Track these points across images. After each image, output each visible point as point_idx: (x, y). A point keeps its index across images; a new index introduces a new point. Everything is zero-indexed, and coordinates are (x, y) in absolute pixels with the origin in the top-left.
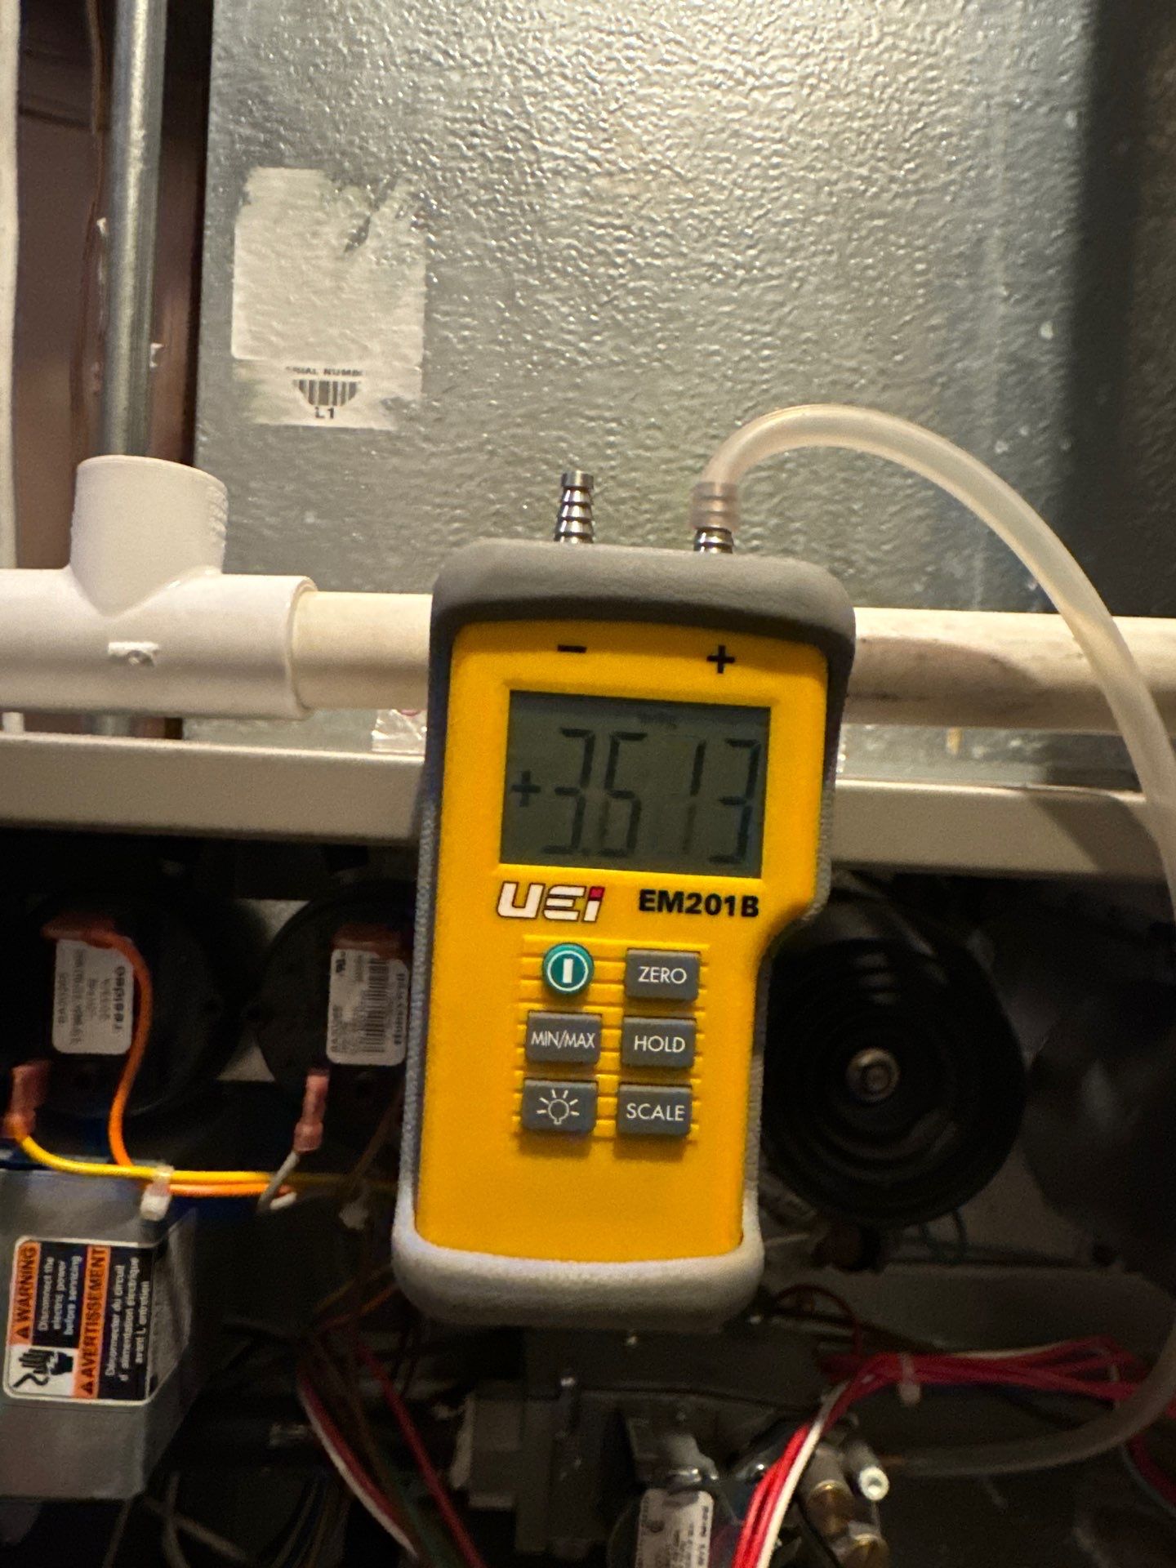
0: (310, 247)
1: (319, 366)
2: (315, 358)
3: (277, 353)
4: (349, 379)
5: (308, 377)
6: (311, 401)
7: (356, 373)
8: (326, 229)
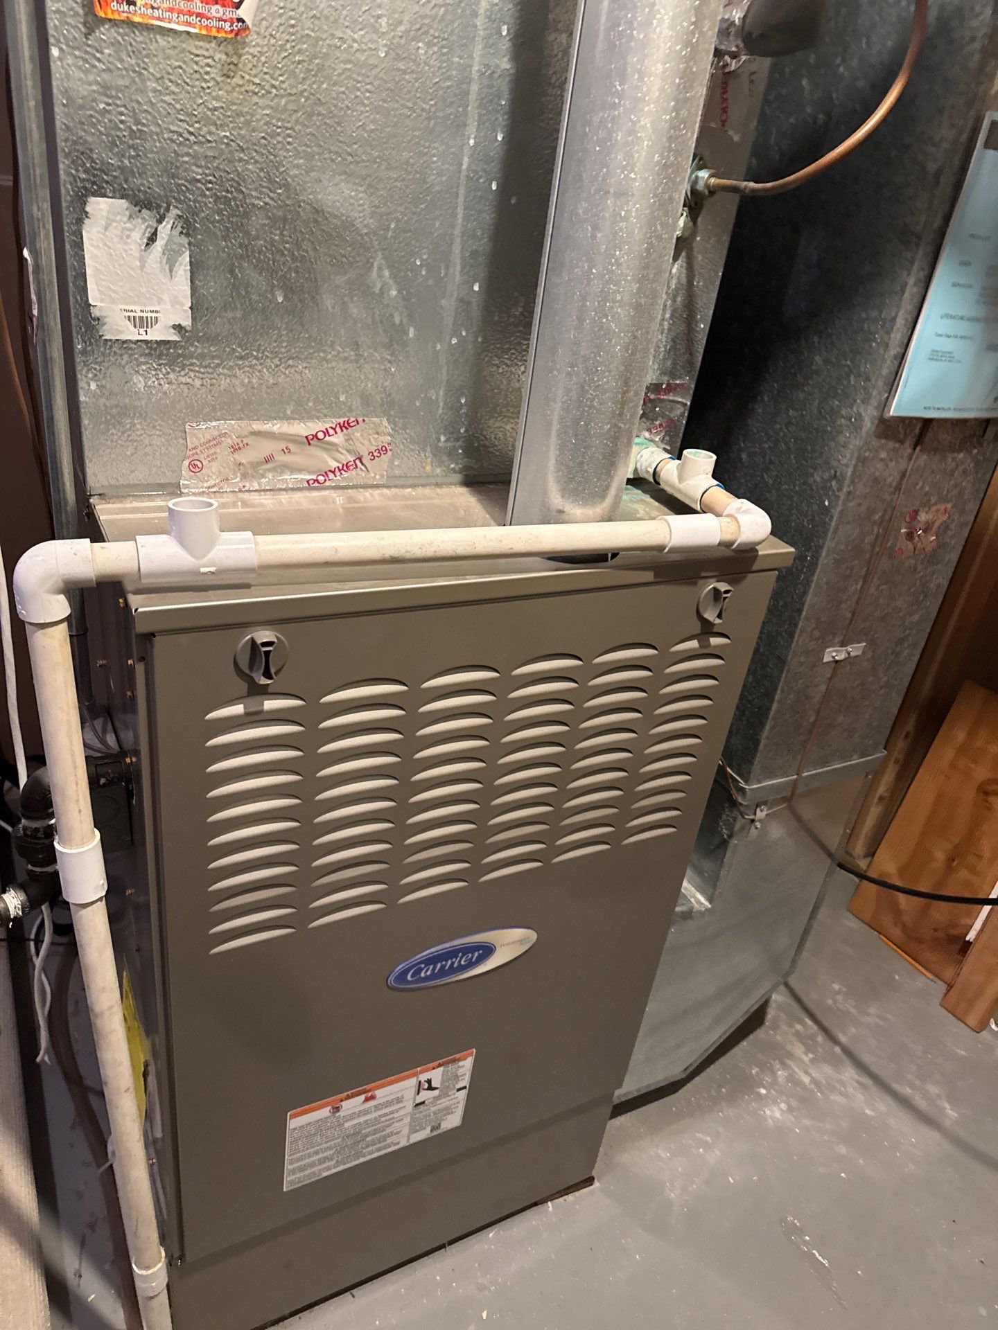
0: (126, 243)
1: (138, 309)
2: (134, 303)
3: (113, 301)
4: (154, 315)
5: (132, 314)
6: (135, 326)
7: (157, 312)
8: (133, 234)
